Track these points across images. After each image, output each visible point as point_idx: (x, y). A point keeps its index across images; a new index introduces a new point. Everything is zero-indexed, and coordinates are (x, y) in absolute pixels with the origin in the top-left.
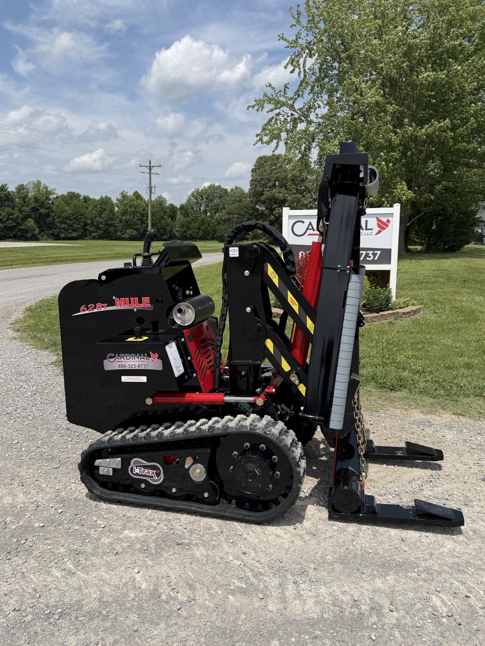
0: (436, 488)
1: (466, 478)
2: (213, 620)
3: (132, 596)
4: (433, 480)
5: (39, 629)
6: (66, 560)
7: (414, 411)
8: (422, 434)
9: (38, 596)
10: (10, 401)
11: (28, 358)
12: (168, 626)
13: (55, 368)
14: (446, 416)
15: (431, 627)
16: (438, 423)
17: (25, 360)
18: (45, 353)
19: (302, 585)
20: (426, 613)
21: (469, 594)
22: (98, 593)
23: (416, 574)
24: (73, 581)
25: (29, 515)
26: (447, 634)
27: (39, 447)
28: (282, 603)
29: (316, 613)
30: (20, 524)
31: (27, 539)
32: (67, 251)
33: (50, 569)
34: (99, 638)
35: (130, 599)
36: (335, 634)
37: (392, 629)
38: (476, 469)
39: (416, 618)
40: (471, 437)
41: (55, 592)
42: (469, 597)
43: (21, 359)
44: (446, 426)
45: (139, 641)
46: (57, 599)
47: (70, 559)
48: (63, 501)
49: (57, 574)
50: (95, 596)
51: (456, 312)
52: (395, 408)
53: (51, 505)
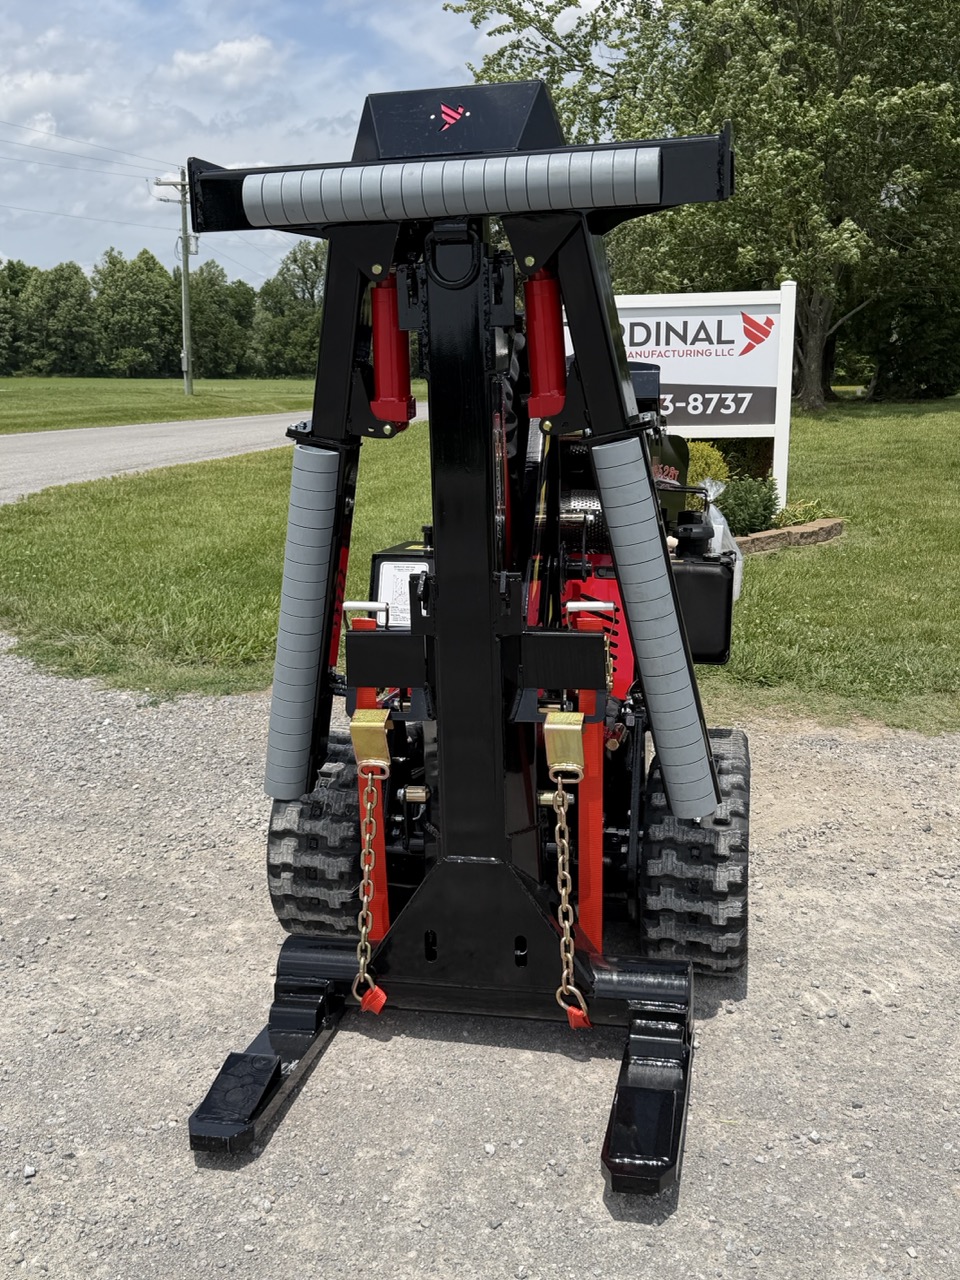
0: (831, 844)
1: (893, 828)
4: (827, 831)
5: (108, 1053)
6: (132, 964)
7: (805, 722)
8: (815, 760)
9: (93, 1012)
13: (19, 661)
14: (869, 729)
15: (797, 1031)
16: (851, 742)
20: (791, 1015)
21: (869, 989)
22: (204, 1005)
23: (779, 965)
24: (154, 991)
25: (40, 905)
26: (824, 1038)
27: (28, 799)
30: (28, 917)
31: (48, 938)
33: (106, 977)
37: (728, 1034)
38: (914, 814)
39: (773, 1020)
40: (916, 764)
41: (122, 1006)
42: (869, 993)
44: (867, 746)
46: (131, 1015)
47: (140, 962)
48: (104, 881)
49: (120, 984)
50: (200, 1009)
51: (923, 531)
52: (767, 717)
53: (82, 888)
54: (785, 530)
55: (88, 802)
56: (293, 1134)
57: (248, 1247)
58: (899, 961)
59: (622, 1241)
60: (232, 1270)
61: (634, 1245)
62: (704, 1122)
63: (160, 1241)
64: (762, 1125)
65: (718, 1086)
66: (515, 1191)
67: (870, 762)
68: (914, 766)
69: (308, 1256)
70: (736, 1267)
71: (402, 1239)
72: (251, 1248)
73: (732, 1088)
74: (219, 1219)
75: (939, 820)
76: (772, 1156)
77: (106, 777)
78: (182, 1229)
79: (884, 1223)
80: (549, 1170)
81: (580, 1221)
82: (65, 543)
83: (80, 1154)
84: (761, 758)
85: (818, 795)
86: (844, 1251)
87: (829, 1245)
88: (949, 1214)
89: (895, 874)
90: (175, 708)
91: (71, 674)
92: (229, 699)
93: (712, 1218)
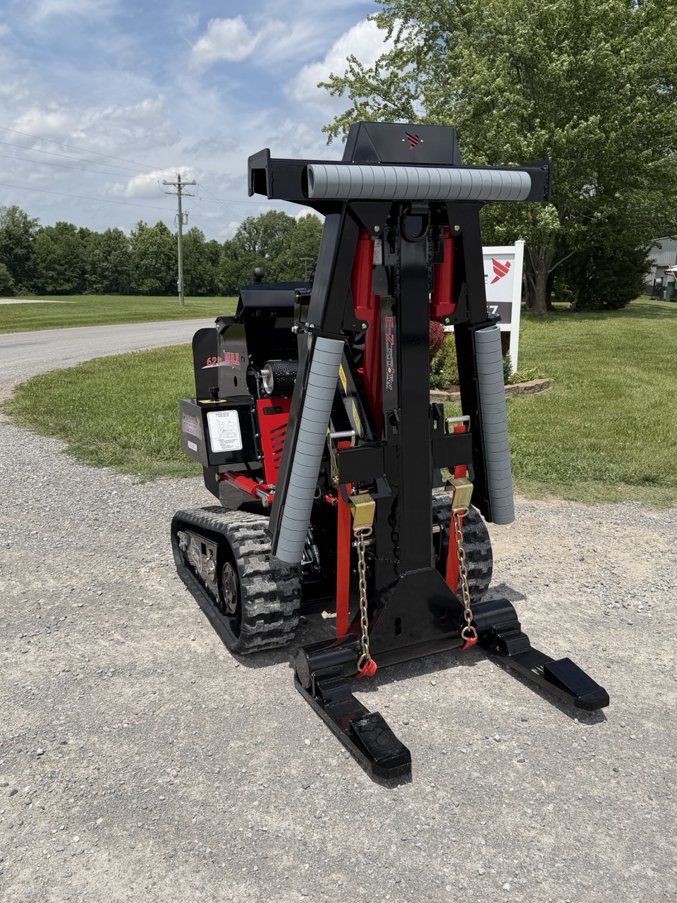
0: (525, 568)
1: (562, 558)
3: (187, 658)
4: (523, 560)
6: (113, 632)
9: (87, 660)
10: (17, 493)
11: (31, 446)
13: (68, 457)
14: (554, 501)
16: (543, 508)
17: (26, 448)
18: (52, 440)
22: (151, 657)
24: (124, 648)
25: (64, 597)
27: (63, 537)
30: (56, 605)
33: (97, 640)
35: (185, 660)
38: (575, 551)
41: (104, 657)
43: (22, 446)
44: (552, 511)
46: (108, 662)
48: (101, 585)
49: (104, 644)
50: (148, 659)
51: (597, 387)
53: (88, 589)
54: (515, 385)
55: (98, 539)
56: (194, 732)
57: (161, 797)
58: (558, 636)
59: (379, 797)
60: (151, 810)
61: (386, 799)
62: (434, 728)
63: (111, 793)
64: (467, 731)
65: (444, 707)
66: (320, 767)
67: (553, 520)
68: (578, 522)
69: (196, 803)
70: (444, 814)
71: (251, 794)
72: (163, 798)
73: (452, 709)
74: (146, 781)
75: (589, 554)
76: (472, 749)
77: (110, 524)
78: (125, 786)
79: (533, 789)
80: (340, 755)
81: (356, 785)
82: (102, 389)
83: (71, 742)
85: (521, 539)
86: (508, 805)
87: (500, 802)
88: (572, 784)
89: (560, 585)
90: (154, 485)
91: (96, 465)
92: (186, 480)
93: (433, 785)
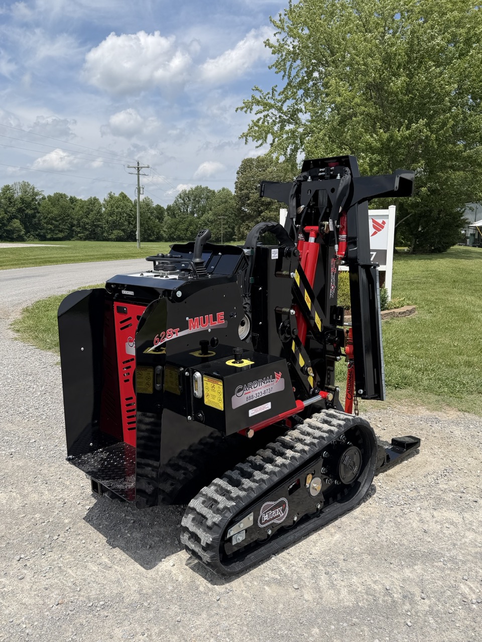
0: (451, 482)
1: (479, 472)
2: (252, 610)
3: (170, 588)
4: (447, 474)
5: (84, 621)
6: (101, 554)
7: (420, 408)
8: (431, 430)
9: (78, 589)
10: (21, 400)
11: (33, 359)
12: (210, 616)
14: (452, 412)
15: (463, 613)
16: (445, 419)
17: (29, 360)
18: (49, 353)
19: (334, 576)
20: (457, 600)
22: (137, 586)
23: (442, 563)
24: (111, 575)
28: (317, 592)
29: (351, 601)
30: (50, 520)
31: (59, 535)
32: (56, 252)
33: (87, 564)
34: (145, 628)
35: (169, 591)
36: (372, 621)
37: (425, 615)
39: (448, 605)
41: (94, 585)
43: (25, 359)
44: (453, 422)
45: (184, 631)
46: (98, 593)
47: (105, 553)
49: (94, 568)
50: (135, 588)
51: (450, 312)
52: (402, 404)
54: (392, 311)
67: (458, 432)
68: (478, 434)
84: (405, 429)
85: (437, 451)
